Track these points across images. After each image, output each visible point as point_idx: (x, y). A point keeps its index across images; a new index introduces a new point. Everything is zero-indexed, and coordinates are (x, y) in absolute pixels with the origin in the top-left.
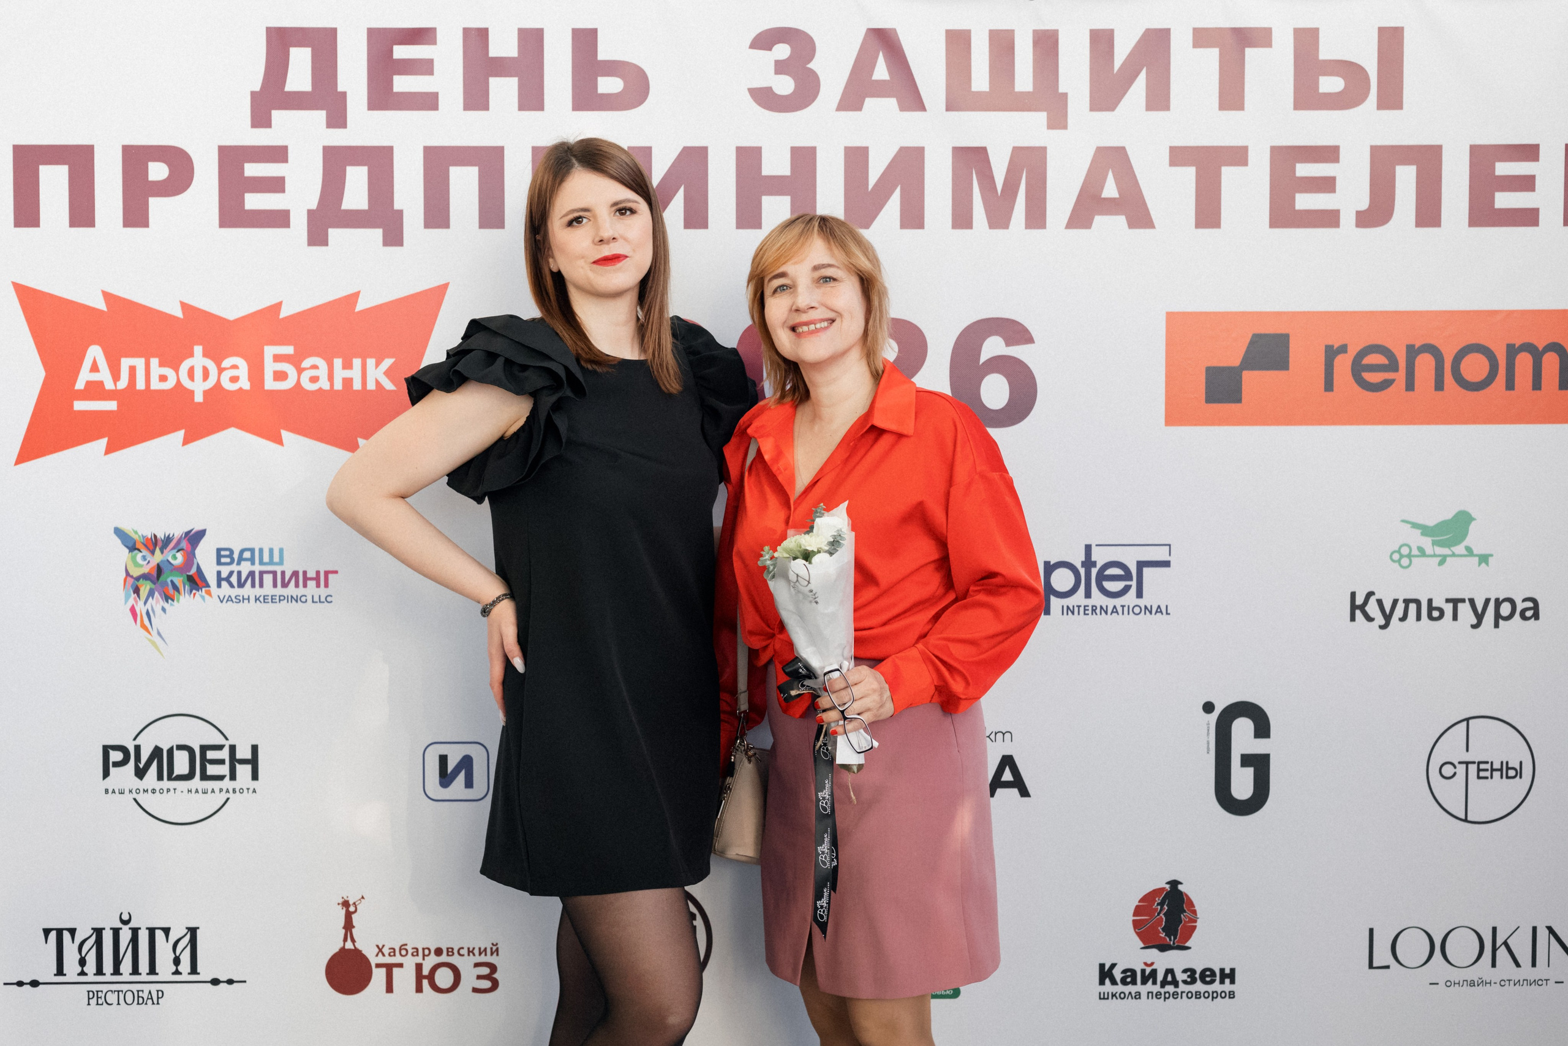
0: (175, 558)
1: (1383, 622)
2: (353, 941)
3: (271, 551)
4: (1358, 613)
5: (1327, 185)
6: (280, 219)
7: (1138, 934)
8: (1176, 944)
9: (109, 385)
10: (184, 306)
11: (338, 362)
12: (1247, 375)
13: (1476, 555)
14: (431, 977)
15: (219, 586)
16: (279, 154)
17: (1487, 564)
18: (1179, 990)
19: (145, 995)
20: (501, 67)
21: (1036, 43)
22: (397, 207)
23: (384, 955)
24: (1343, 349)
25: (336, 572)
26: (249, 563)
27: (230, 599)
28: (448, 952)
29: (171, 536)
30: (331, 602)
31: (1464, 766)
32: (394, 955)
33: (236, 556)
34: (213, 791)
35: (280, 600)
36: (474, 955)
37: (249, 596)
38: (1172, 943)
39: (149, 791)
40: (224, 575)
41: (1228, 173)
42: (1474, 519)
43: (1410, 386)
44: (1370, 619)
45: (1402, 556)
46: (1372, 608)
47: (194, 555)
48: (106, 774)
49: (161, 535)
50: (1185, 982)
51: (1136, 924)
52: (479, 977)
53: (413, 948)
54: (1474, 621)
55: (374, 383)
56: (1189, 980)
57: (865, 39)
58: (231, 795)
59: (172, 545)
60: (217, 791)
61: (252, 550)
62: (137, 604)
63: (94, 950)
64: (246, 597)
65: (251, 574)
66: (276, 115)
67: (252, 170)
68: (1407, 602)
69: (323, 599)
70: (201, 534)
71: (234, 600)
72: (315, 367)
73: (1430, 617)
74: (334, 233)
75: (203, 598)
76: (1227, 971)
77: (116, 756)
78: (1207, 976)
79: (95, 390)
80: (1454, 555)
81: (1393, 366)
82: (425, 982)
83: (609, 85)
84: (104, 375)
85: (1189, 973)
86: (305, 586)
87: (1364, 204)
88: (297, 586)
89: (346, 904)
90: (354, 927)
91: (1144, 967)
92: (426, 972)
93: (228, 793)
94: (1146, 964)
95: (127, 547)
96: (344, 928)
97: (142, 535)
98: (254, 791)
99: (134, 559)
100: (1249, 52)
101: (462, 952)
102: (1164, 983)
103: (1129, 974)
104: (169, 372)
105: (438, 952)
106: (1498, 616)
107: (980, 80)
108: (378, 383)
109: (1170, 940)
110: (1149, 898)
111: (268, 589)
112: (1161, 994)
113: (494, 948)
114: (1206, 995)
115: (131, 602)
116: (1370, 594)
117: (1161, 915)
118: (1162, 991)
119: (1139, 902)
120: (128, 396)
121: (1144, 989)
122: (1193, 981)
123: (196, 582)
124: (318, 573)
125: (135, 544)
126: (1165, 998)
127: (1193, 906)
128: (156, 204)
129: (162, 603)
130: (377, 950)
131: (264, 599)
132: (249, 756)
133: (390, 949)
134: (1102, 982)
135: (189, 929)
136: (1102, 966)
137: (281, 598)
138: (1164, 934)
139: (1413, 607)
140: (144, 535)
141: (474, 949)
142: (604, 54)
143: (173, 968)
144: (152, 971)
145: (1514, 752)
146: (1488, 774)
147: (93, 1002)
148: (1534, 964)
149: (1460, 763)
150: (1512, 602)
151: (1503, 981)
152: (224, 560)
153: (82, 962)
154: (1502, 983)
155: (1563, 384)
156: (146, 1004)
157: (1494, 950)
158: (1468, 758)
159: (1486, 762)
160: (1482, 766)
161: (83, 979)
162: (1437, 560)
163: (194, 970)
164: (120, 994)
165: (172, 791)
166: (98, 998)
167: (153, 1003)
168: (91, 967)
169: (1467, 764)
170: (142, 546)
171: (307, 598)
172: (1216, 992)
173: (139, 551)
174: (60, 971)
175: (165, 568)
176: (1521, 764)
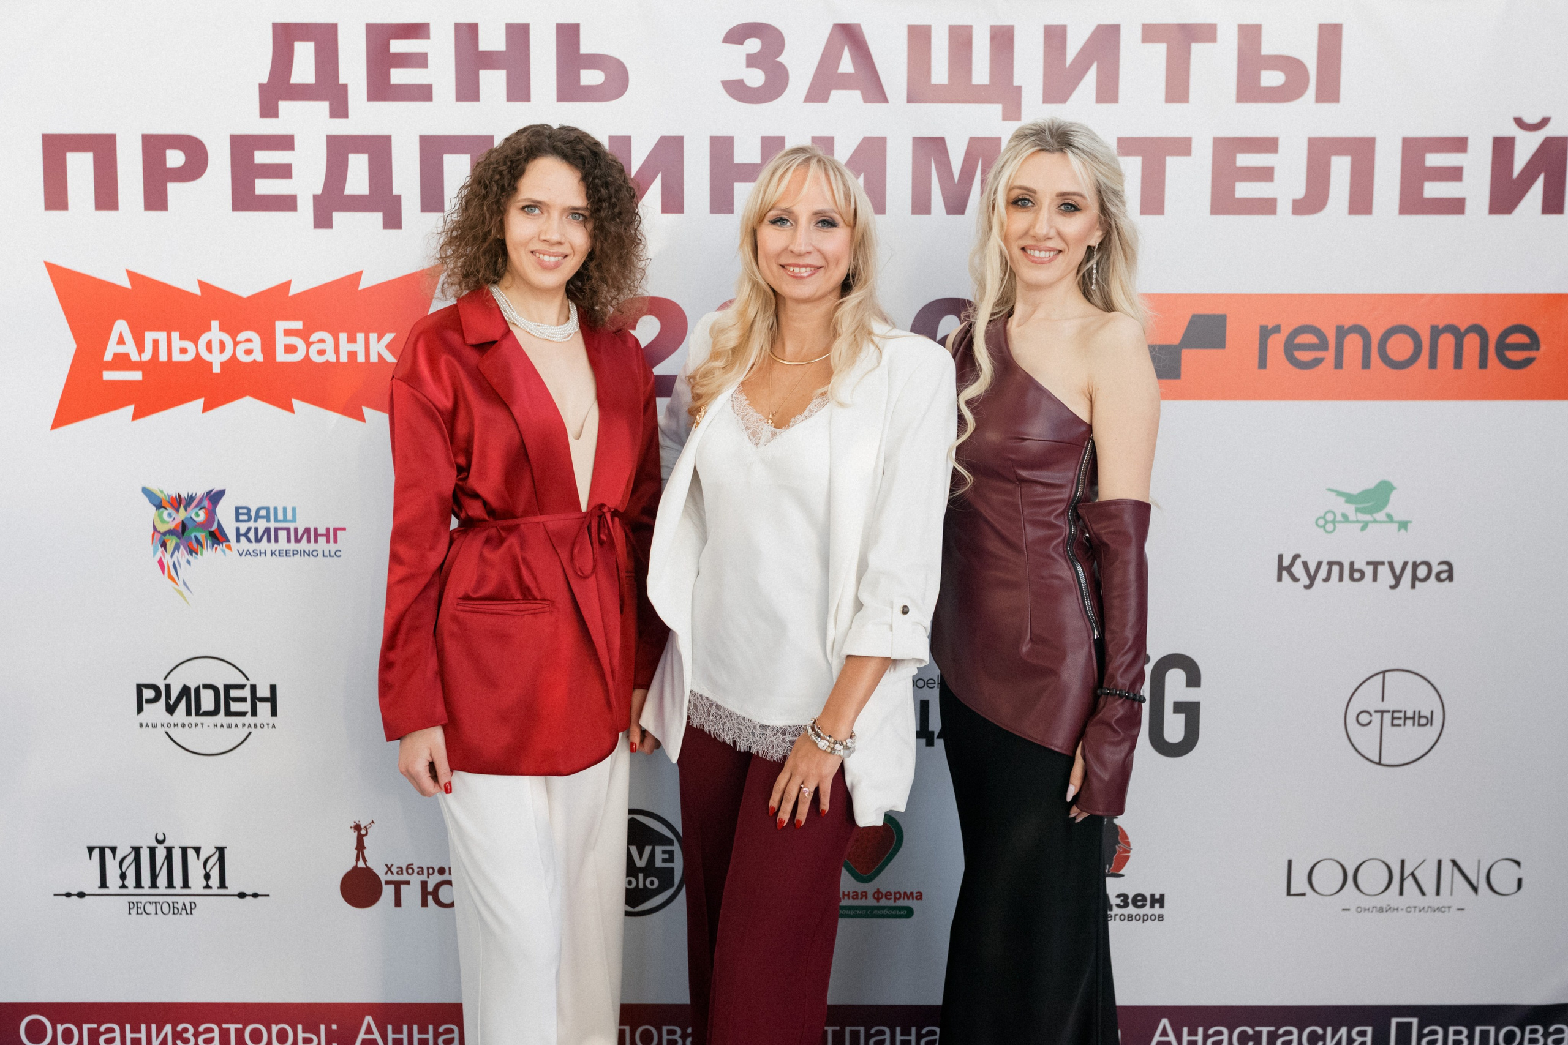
0: (197, 515)
1: (1307, 582)
2: (365, 860)
3: (285, 509)
4: (1285, 574)
5: (1265, 174)
6: (287, 203)
8: (1111, 872)
9: (135, 357)
10: (202, 285)
11: (343, 337)
12: (1187, 355)
13: (1396, 522)
14: (435, 893)
15: (238, 541)
16: (285, 142)
17: (1406, 529)
18: (1113, 913)
19: (180, 906)
20: (490, 60)
21: (993, 38)
22: (395, 192)
23: (392, 873)
24: (1277, 329)
25: (344, 529)
26: (265, 520)
27: (248, 553)
28: (450, 870)
29: (194, 495)
30: (340, 556)
31: (1379, 715)
32: (402, 874)
33: (253, 514)
34: (236, 726)
35: (293, 554)
37: (265, 551)
38: (1106, 871)
39: (179, 725)
40: (243, 531)
41: (1173, 164)
42: (1395, 489)
43: (1339, 364)
44: (1295, 579)
45: (1327, 522)
46: (1298, 570)
47: (215, 513)
48: (140, 709)
49: (184, 495)
50: (1118, 906)
53: (418, 868)
54: (1393, 582)
55: (377, 357)
56: (1122, 904)
57: (831, 34)
58: (252, 729)
59: (194, 503)
60: (240, 726)
61: (268, 509)
62: (164, 557)
63: (133, 866)
64: (263, 551)
65: (267, 530)
66: (284, 106)
67: (262, 157)
68: (1330, 564)
69: (332, 554)
70: (222, 493)
71: (252, 553)
72: (322, 341)
73: (1352, 578)
74: (337, 217)
75: (224, 551)
76: (1157, 896)
77: (148, 694)
78: (1139, 900)
79: (122, 362)
80: (1375, 521)
81: (1323, 345)
82: (430, 898)
83: (591, 77)
84: (130, 348)
85: (1122, 898)
86: (316, 541)
87: (1300, 192)
88: (309, 541)
89: (357, 827)
90: (365, 848)
92: (430, 888)
93: (250, 728)
95: (155, 505)
96: (356, 849)
97: (168, 495)
98: (274, 726)
99: (160, 516)
100: (1195, 47)
104: (188, 345)
105: (441, 871)
106: (1415, 578)
107: (940, 73)
108: (380, 356)
109: (1105, 868)
111: (283, 543)
114: (1138, 918)
115: (159, 555)
116: (1297, 556)
120: (151, 367)
122: (1126, 905)
123: (218, 537)
124: (328, 530)
125: (161, 502)
127: (1128, 839)
128: (174, 189)
129: (187, 556)
130: (386, 869)
131: (280, 553)
132: (268, 694)
133: (398, 868)
135: (217, 848)
137: (295, 553)
139: (1336, 569)
140: (169, 494)
142: (586, 48)
143: (204, 883)
144: (186, 885)
145: (1427, 703)
146: (1401, 722)
147: (134, 911)
148: (1438, 893)
149: (1376, 711)
150: (1428, 565)
151: (1409, 907)
152: (242, 517)
153: (123, 876)
154: (1409, 910)
155: (1483, 364)
156: (181, 914)
157: (1402, 880)
158: (1382, 706)
159: (1401, 711)
160: (1396, 715)
161: (124, 891)
162: (1360, 525)
163: (223, 885)
164: (158, 904)
165: (200, 725)
166: (137, 908)
167: (187, 913)
168: (131, 880)
169: (1382, 712)
170: (168, 504)
171: (318, 552)
172: (1147, 915)
173: (166, 508)
174: (103, 884)
175: (190, 525)
176: (1432, 712)
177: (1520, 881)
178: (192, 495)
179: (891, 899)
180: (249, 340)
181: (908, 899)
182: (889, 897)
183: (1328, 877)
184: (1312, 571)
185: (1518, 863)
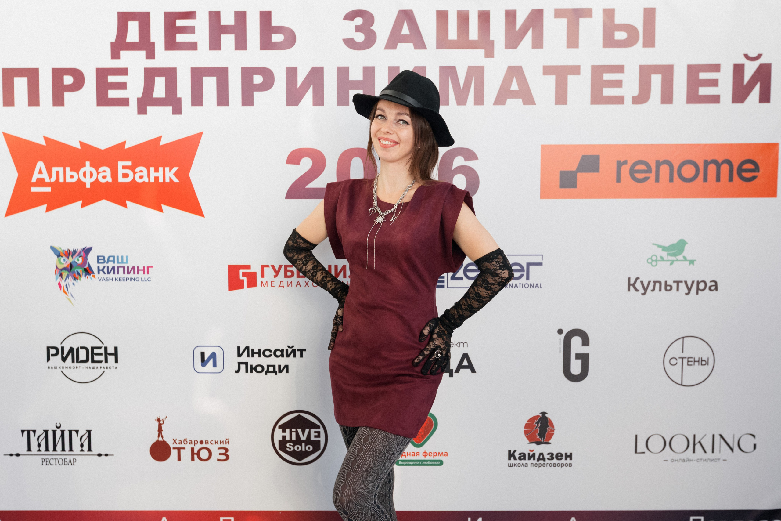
0: (78, 260)
1: (643, 292)
2: (162, 437)
3: (122, 257)
4: (631, 287)
5: (618, 84)
6: (124, 102)
7: (527, 437)
8: (544, 442)
9: (47, 180)
10: (81, 143)
11: (152, 169)
12: (579, 175)
13: (688, 260)
14: (198, 454)
15: (99, 273)
16: (123, 72)
17: (693, 264)
18: (546, 463)
19: (68, 461)
20: (226, 30)
21: (479, 17)
22: (179, 96)
23: (176, 443)
24: (625, 162)
25: (152, 267)
26: (112, 263)
27: (104, 279)
28: (206, 442)
29: (76, 250)
30: (150, 281)
31: (681, 360)
32: (181, 444)
33: (106, 259)
34: (97, 368)
36: (218, 444)
37: (112, 278)
38: (542, 441)
39: (68, 368)
40: (101, 268)
41: (571, 79)
42: (687, 243)
43: (657, 180)
44: (637, 290)
45: (653, 261)
46: (638, 285)
47: (87, 259)
48: (48, 359)
49: (72, 250)
50: (548, 459)
51: (526, 432)
52: (220, 454)
53: (190, 441)
54: (687, 291)
55: (169, 179)
56: (550, 458)
57: (398, 15)
58: (105, 370)
59: (77, 254)
60: (99, 367)
61: (114, 257)
62: (61, 281)
63: (44, 440)
64: (111, 278)
65: (113, 268)
66: (123, 53)
67: (112, 79)
68: (655, 282)
69: (146, 279)
70: (90, 249)
72: (141, 171)
73: (666, 290)
74: (149, 108)
75: (91, 279)
76: (568, 454)
77: (53, 351)
78: (559, 456)
79: (41, 182)
80: (677, 260)
81: (649, 170)
82: (196, 456)
83: (277, 38)
84: (45, 176)
85: (550, 455)
86: (138, 273)
87: (636, 93)
88: (134, 273)
89: (159, 420)
90: (162, 430)
91: (529, 452)
92: (196, 451)
93: (104, 369)
94: (530, 450)
95: (56, 255)
96: (158, 431)
97: (63, 250)
98: (116, 368)
99: (59, 261)
100: (581, 20)
101: (212, 442)
102: (539, 459)
103: (522, 455)
104: (74, 174)
105: (201, 442)
106: (698, 289)
107: (453, 34)
108: (170, 179)
109: (542, 440)
110: (532, 420)
111: (121, 274)
112: (537, 465)
113: (227, 441)
114: (559, 465)
115: (59, 280)
116: (637, 279)
117: (538, 428)
118: (538, 463)
119: (528, 421)
120: (56, 185)
121: (529, 462)
122: (552, 459)
123: (88, 271)
124: (144, 267)
125: (60, 254)
126: (539, 466)
127: (553, 424)
128: (68, 96)
129: (73, 281)
130: (173, 441)
131: (119, 279)
132: (113, 352)
133: (179, 441)
134: (510, 459)
135: (87, 431)
136: (510, 451)
137: (127, 279)
138: (539, 437)
139: (657, 285)
140: (64, 249)
141: (218, 441)
142: (274, 23)
143: (80, 449)
144: (71, 450)
145: (706, 354)
146: (692, 363)
147: (44, 463)
148: (713, 452)
149: (679, 358)
150: (705, 282)
151: (698, 459)
152: (100, 261)
153: (39, 445)
154: (698, 460)
155: (731, 179)
156: (68, 464)
157: (694, 445)
158: (683, 356)
159: (692, 358)
160: (690, 360)
161: (39, 453)
162: (669, 262)
163: (90, 450)
164: (57, 460)
165: (79, 368)
166: (46, 461)
167: (72, 464)
168: (43, 447)
169: (683, 358)
170: (63, 254)
171: (139, 279)
172: (563, 464)
173: (62, 257)
174: (29, 450)
175: (74, 264)
176: (708, 358)
177: (755, 446)
178: (75, 250)
179: (431, 456)
180: (104, 171)
181: (441, 455)
182: (430, 455)
183: (656, 444)
184: (646, 286)
185: (754, 436)
